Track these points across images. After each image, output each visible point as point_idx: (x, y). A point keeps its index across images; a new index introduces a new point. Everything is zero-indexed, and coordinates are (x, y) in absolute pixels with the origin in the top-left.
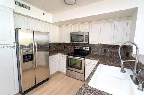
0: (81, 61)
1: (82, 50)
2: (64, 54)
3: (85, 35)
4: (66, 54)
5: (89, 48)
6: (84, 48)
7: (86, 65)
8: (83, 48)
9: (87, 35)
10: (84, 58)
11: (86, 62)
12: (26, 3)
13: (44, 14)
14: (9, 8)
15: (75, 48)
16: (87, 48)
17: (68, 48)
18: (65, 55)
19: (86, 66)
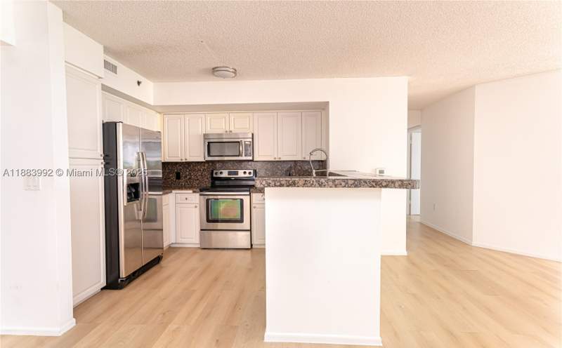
0: (242, 200)
1: (237, 179)
2: (191, 191)
3: (246, 140)
4: (198, 190)
5: (252, 171)
6: (241, 174)
7: (255, 207)
8: (237, 173)
9: (248, 140)
10: (248, 193)
11: (254, 201)
12: (110, 58)
13: (139, 83)
14: (82, 69)
15: (214, 175)
16: (248, 171)
17: (190, 178)
18: (194, 192)
19: (253, 210)
